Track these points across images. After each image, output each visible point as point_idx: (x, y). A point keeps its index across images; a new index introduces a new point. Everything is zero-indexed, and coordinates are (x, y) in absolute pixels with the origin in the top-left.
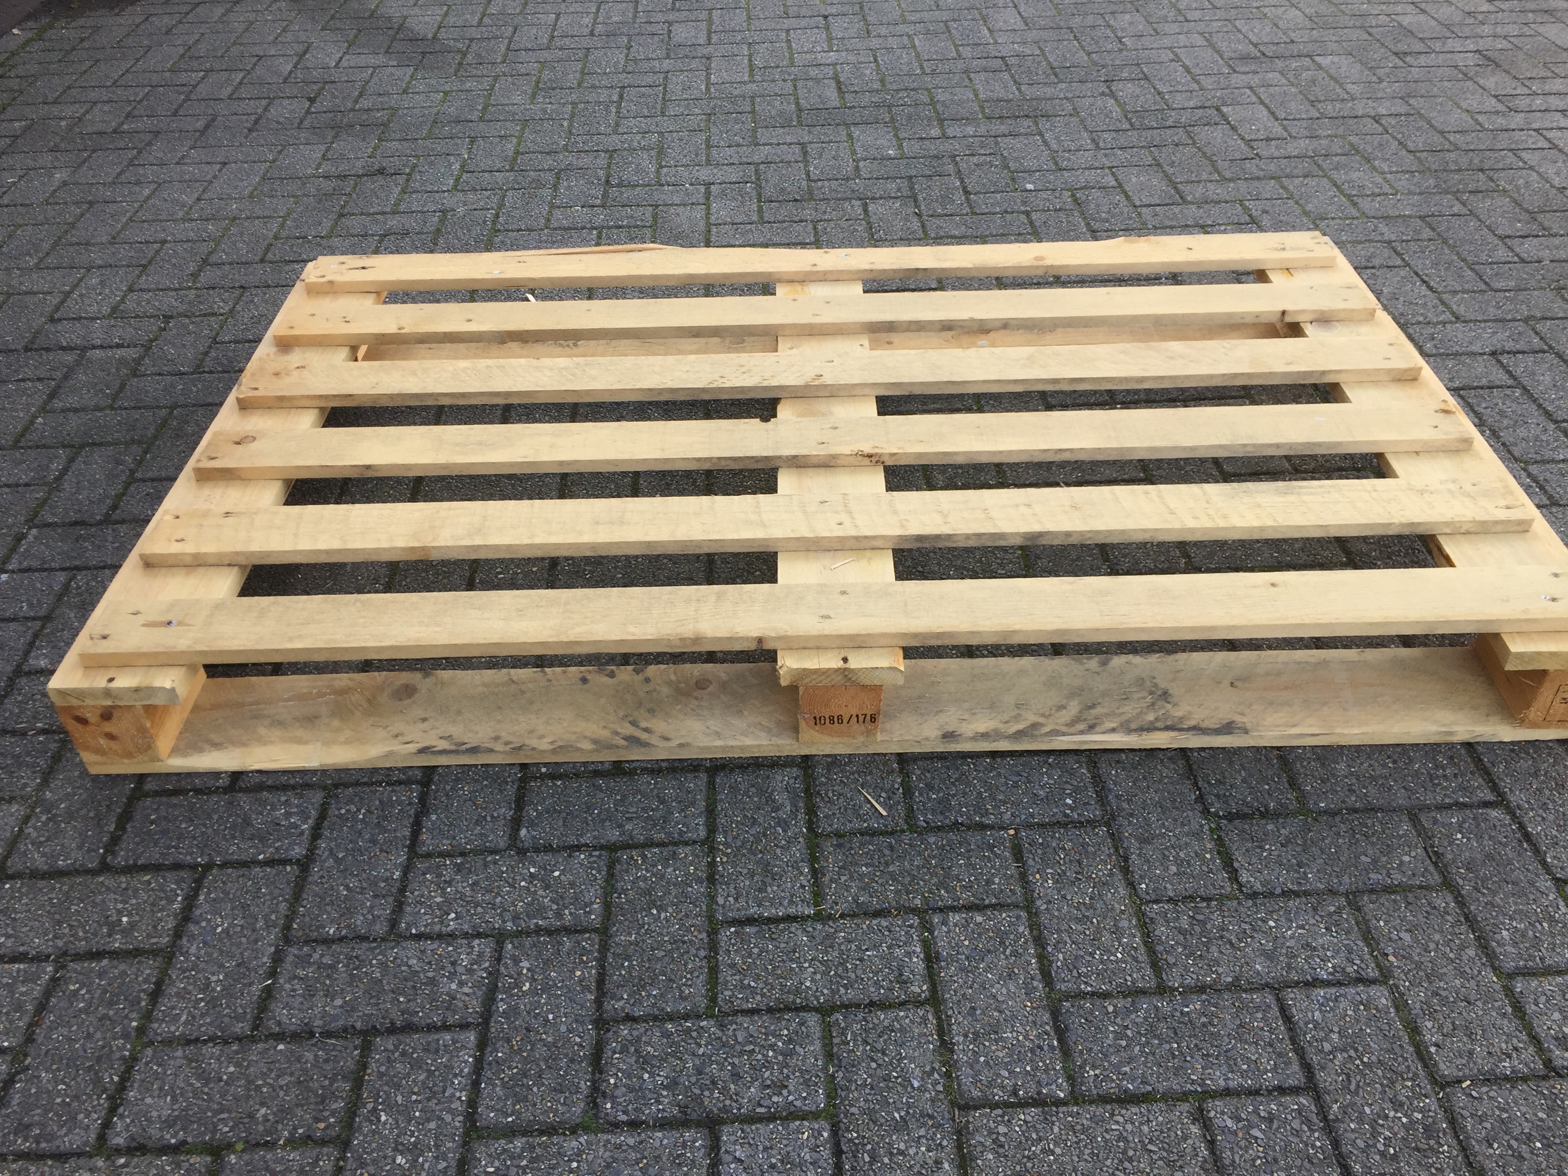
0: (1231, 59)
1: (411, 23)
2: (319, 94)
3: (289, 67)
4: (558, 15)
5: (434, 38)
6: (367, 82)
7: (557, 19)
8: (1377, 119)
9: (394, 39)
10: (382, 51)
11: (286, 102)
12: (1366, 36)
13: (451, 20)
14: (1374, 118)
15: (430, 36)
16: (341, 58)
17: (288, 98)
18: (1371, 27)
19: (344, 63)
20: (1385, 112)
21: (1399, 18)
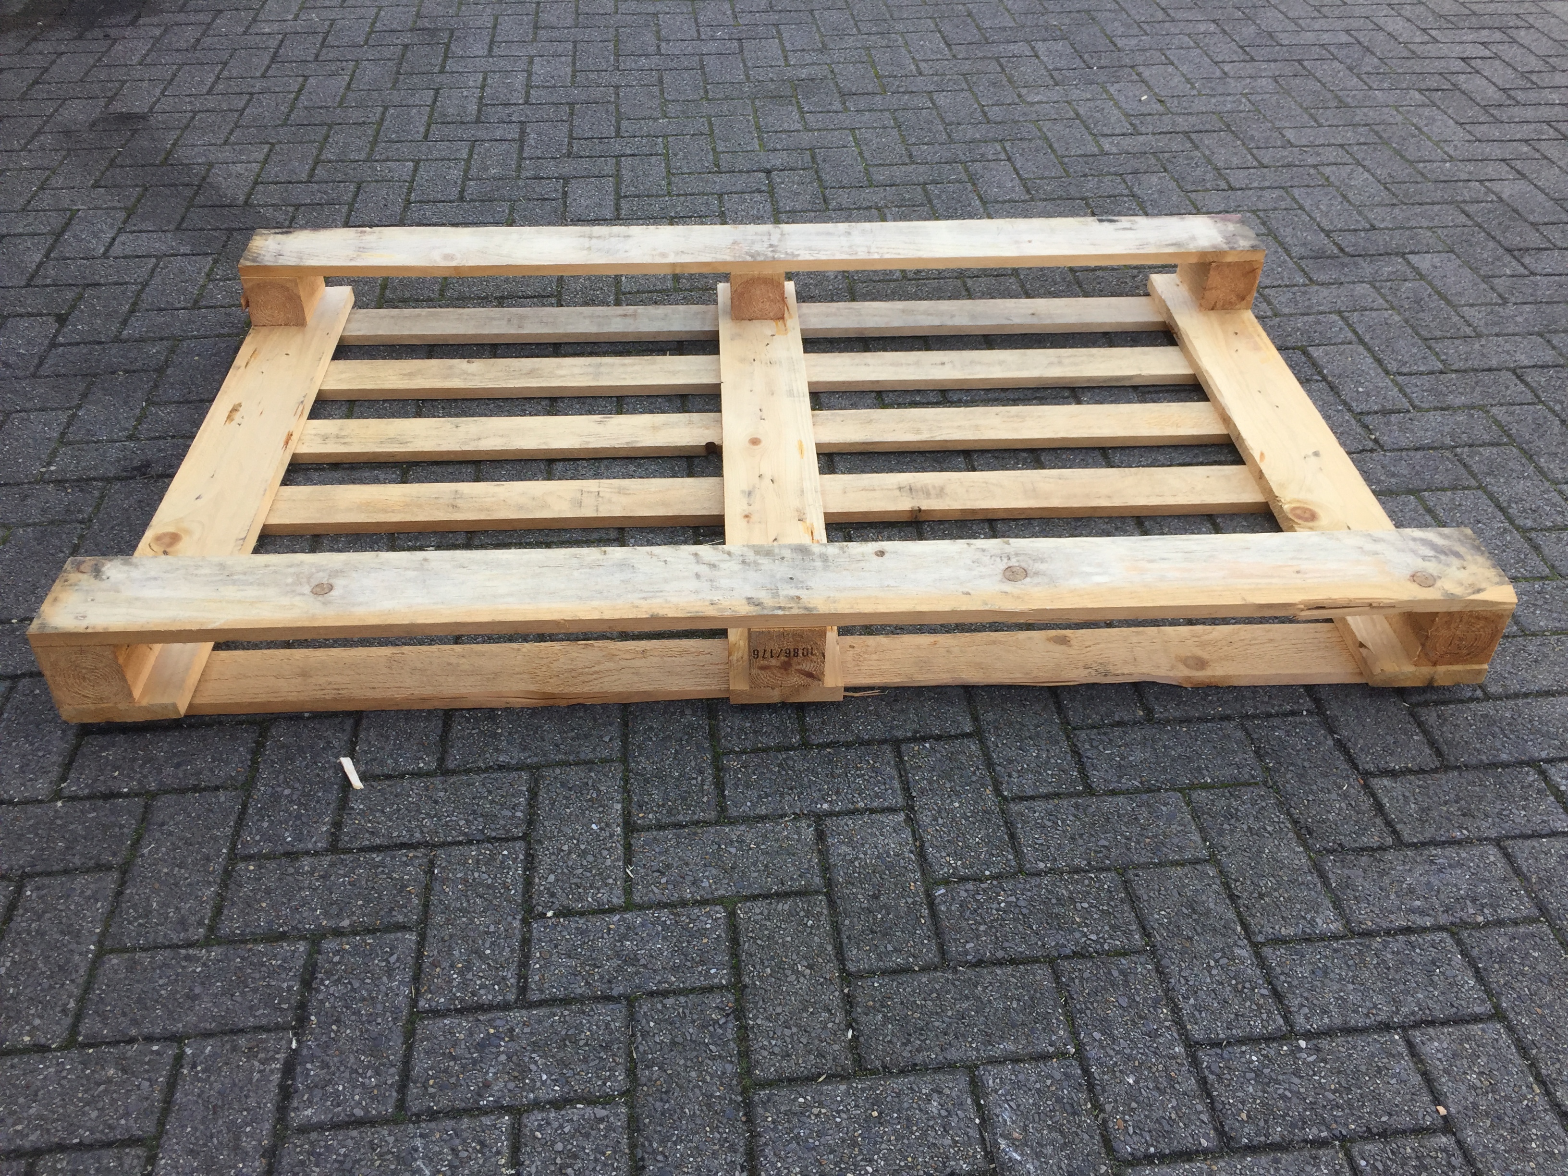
0: (1302, 258)
1: (218, 176)
2: (73, 307)
3: (38, 257)
4: (417, 163)
5: (246, 203)
6: (145, 285)
7: (416, 170)
8: (1518, 373)
9: (190, 205)
10: (172, 227)
11: (24, 323)
12: (1463, 219)
13: (274, 170)
14: (1514, 371)
15: (242, 198)
16: (114, 239)
17: (30, 315)
18: (1465, 202)
19: (116, 250)
20: (1526, 362)
21: (1496, 187)
